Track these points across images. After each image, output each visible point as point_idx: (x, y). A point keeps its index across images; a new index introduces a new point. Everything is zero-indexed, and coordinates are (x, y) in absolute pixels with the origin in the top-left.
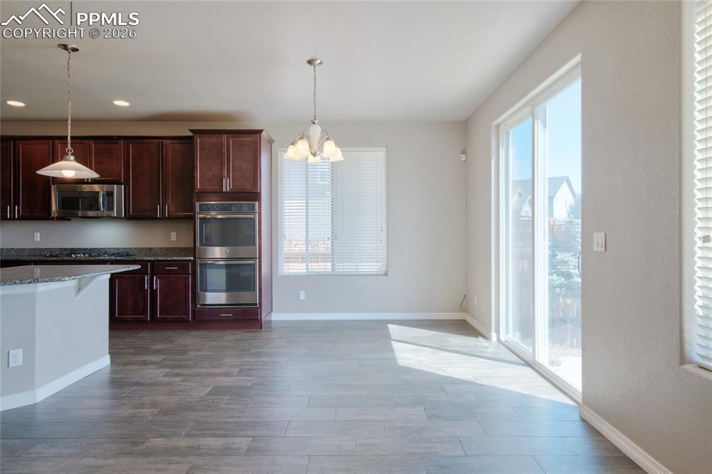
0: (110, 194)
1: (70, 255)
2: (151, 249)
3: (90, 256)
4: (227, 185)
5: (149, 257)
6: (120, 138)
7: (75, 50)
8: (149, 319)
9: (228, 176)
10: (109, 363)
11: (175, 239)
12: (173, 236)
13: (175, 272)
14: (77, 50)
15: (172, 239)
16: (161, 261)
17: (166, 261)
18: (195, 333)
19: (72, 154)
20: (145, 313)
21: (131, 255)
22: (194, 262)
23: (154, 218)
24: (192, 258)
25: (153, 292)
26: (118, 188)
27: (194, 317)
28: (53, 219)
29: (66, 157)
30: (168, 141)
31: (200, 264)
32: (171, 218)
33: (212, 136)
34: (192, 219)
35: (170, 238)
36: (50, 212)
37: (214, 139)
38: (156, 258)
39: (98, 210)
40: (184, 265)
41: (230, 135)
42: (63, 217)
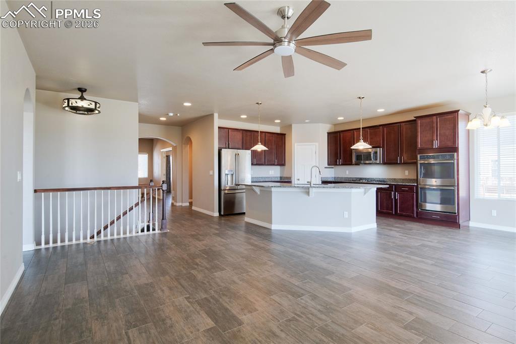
0: (376, 153)
1: (360, 180)
2: (395, 179)
3: (368, 181)
4: (436, 145)
5: (394, 182)
6: (380, 125)
7: (363, 98)
8: (394, 213)
9: (437, 139)
10: (376, 227)
12: (407, 173)
13: (407, 191)
16: (400, 185)
17: (402, 185)
18: (417, 224)
19: (362, 140)
20: (392, 210)
21: (385, 182)
22: (417, 187)
23: (397, 164)
24: (416, 184)
25: (396, 200)
26: (379, 150)
27: (417, 215)
28: (353, 164)
30: (403, 124)
31: (421, 188)
32: (405, 163)
33: (427, 118)
34: (416, 163)
35: (405, 174)
36: (352, 162)
37: (428, 120)
38: (397, 184)
39: (371, 160)
40: (411, 188)
41: (438, 116)
42: (357, 164)
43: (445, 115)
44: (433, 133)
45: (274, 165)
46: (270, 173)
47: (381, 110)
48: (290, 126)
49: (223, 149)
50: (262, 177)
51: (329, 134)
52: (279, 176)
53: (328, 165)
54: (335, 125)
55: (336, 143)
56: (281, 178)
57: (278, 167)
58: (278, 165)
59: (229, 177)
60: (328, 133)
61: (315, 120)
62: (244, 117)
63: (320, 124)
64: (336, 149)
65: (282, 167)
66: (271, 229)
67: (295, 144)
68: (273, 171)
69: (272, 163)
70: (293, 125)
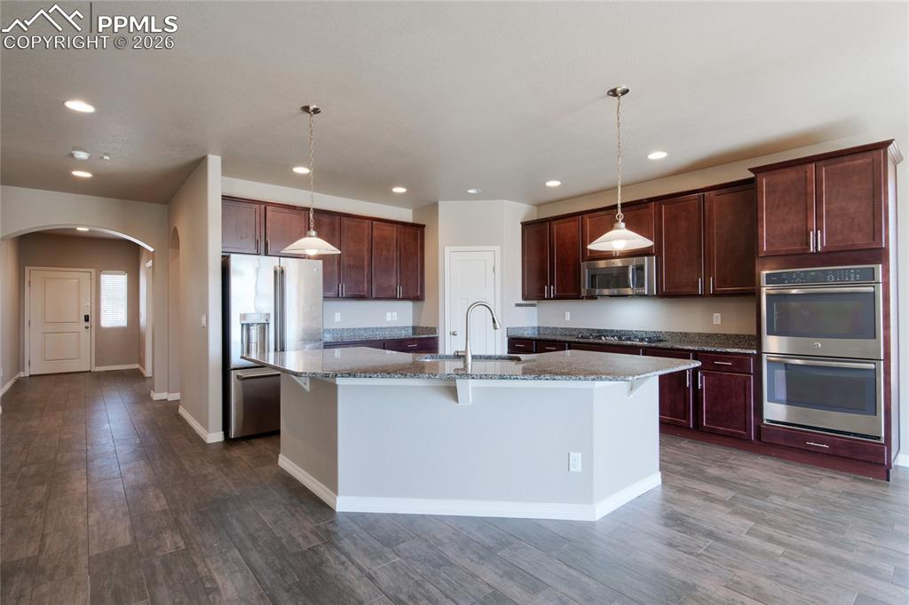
0: (640, 269)
1: (599, 337)
2: (686, 334)
3: (620, 338)
4: (818, 241)
5: (690, 345)
6: (651, 200)
7: (625, 92)
8: (691, 426)
9: (819, 227)
10: (660, 483)
11: (719, 323)
12: (717, 318)
13: (728, 369)
14: (627, 91)
15: (715, 323)
16: (707, 352)
17: (715, 352)
18: (760, 460)
19: (622, 221)
20: (686, 417)
21: (662, 341)
22: (758, 358)
23: (696, 296)
24: (755, 352)
25: (697, 393)
26: (648, 261)
27: (758, 436)
28: (582, 298)
29: (616, 225)
30: (712, 193)
31: (769, 361)
32: (717, 295)
33: (788, 170)
34: (755, 295)
35: (712, 321)
36: (580, 291)
37: (791, 175)
38: (700, 348)
39: (628, 286)
40: (740, 361)
41: (822, 163)
42: (592, 297)
43: (846, 158)
44: (806, 210)
45: (394, 298)
46: (389, 319)
47: (657, 156)
48: (434, 207)
49: (232, 255)
50: (365, 329)
51: (525, 225)
52: (411, 324)
53: (524, 298)
54: (539, 205)
55: (541, 248)
56: (414, 328)
57: (409, 305)
58: (404, 299)
59: (254, 332)
60: (522, 223)
61: (491, 192)
62: (301, 170)
63: (505, 201)
64: (542, 262)
65: (418, 303)
66: (334, 511)
67: (447, 250)
68: (395, 314)
69: (391, 294)
70: (441, 204)
